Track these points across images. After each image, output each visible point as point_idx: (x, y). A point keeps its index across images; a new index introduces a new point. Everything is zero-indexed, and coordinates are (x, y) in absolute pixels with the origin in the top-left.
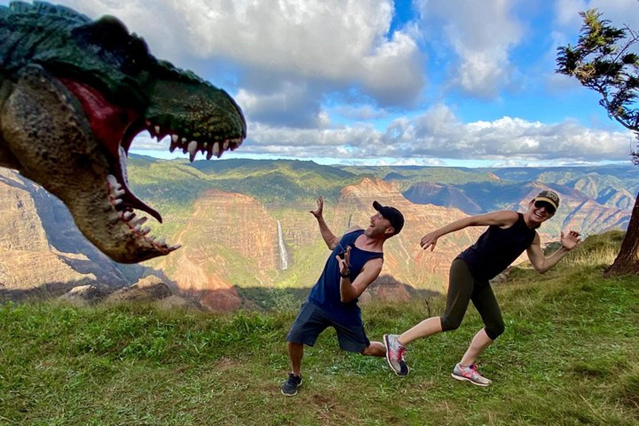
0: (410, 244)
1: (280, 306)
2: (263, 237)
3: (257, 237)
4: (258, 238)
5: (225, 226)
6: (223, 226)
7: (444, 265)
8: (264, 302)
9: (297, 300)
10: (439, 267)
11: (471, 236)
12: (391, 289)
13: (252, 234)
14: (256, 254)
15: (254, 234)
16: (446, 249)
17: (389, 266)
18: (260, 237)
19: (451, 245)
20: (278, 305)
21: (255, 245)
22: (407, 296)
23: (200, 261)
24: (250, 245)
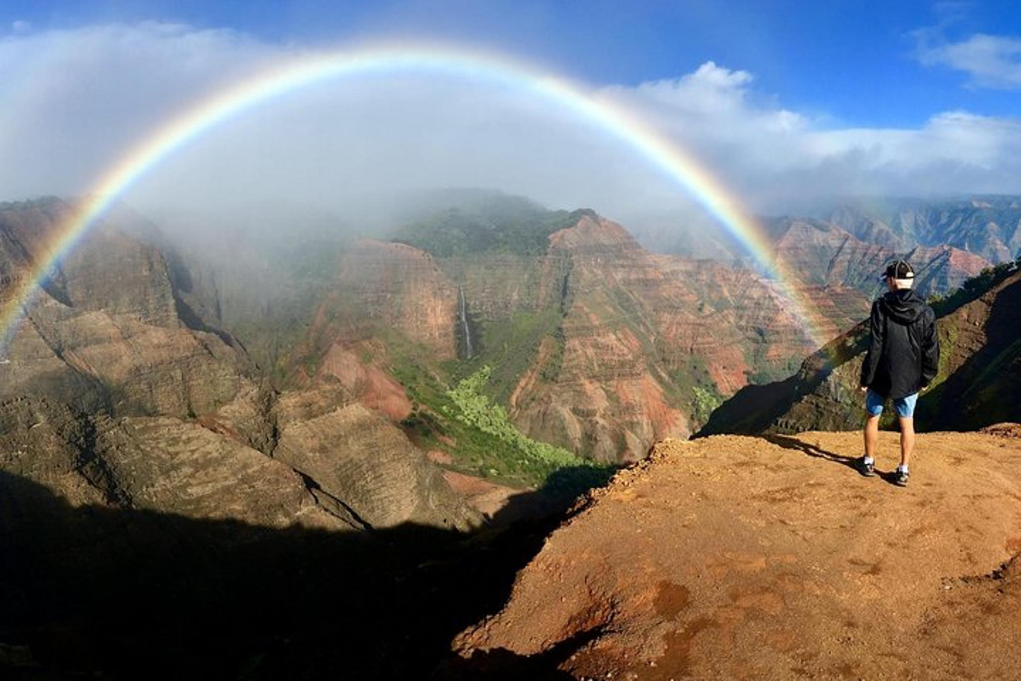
0: (655, 313)
1: (468, 415)
2: (438, 310)
3: (429, 309)
4: (431, 311)
5: (384, 294)
6: (381, 294)
7: (704, 340)
8: (444, 408)
9: (494, 405)
10: (697, 344)
11: (732, 296)
12: (634, 382)
13: (423, 305)
14: (428, 335)
15: (426, 305)
16: (703, 318)
17: (628, 348)
18: (434, 310)
19: (710, 311)
20: (466, 413)
21: (426, 322)
22: (658, 390)
23: (351, 345)
24: (419, 323)
